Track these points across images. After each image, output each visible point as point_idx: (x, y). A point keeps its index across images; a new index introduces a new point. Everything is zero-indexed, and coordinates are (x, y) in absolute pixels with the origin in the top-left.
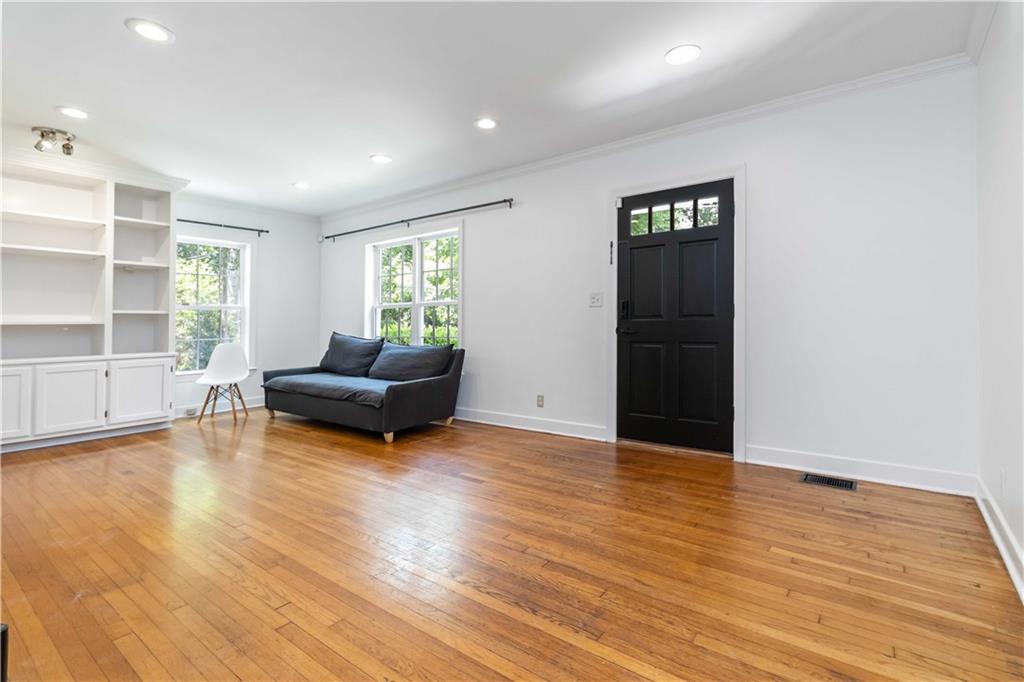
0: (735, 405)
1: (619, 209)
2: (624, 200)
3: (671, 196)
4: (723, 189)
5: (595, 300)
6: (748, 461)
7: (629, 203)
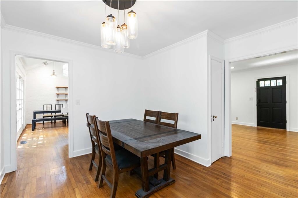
0: (287, 120)
1: (257, 81)
2: (258, 79)
3: (270, 79)
4: (284, 79)
5: (251, 99)
6: (290, 131)
7: (259, 80)
